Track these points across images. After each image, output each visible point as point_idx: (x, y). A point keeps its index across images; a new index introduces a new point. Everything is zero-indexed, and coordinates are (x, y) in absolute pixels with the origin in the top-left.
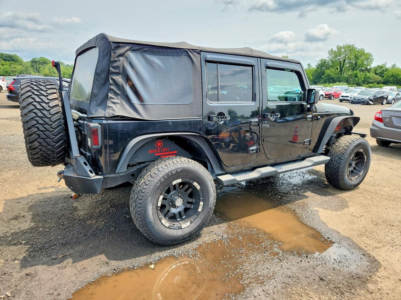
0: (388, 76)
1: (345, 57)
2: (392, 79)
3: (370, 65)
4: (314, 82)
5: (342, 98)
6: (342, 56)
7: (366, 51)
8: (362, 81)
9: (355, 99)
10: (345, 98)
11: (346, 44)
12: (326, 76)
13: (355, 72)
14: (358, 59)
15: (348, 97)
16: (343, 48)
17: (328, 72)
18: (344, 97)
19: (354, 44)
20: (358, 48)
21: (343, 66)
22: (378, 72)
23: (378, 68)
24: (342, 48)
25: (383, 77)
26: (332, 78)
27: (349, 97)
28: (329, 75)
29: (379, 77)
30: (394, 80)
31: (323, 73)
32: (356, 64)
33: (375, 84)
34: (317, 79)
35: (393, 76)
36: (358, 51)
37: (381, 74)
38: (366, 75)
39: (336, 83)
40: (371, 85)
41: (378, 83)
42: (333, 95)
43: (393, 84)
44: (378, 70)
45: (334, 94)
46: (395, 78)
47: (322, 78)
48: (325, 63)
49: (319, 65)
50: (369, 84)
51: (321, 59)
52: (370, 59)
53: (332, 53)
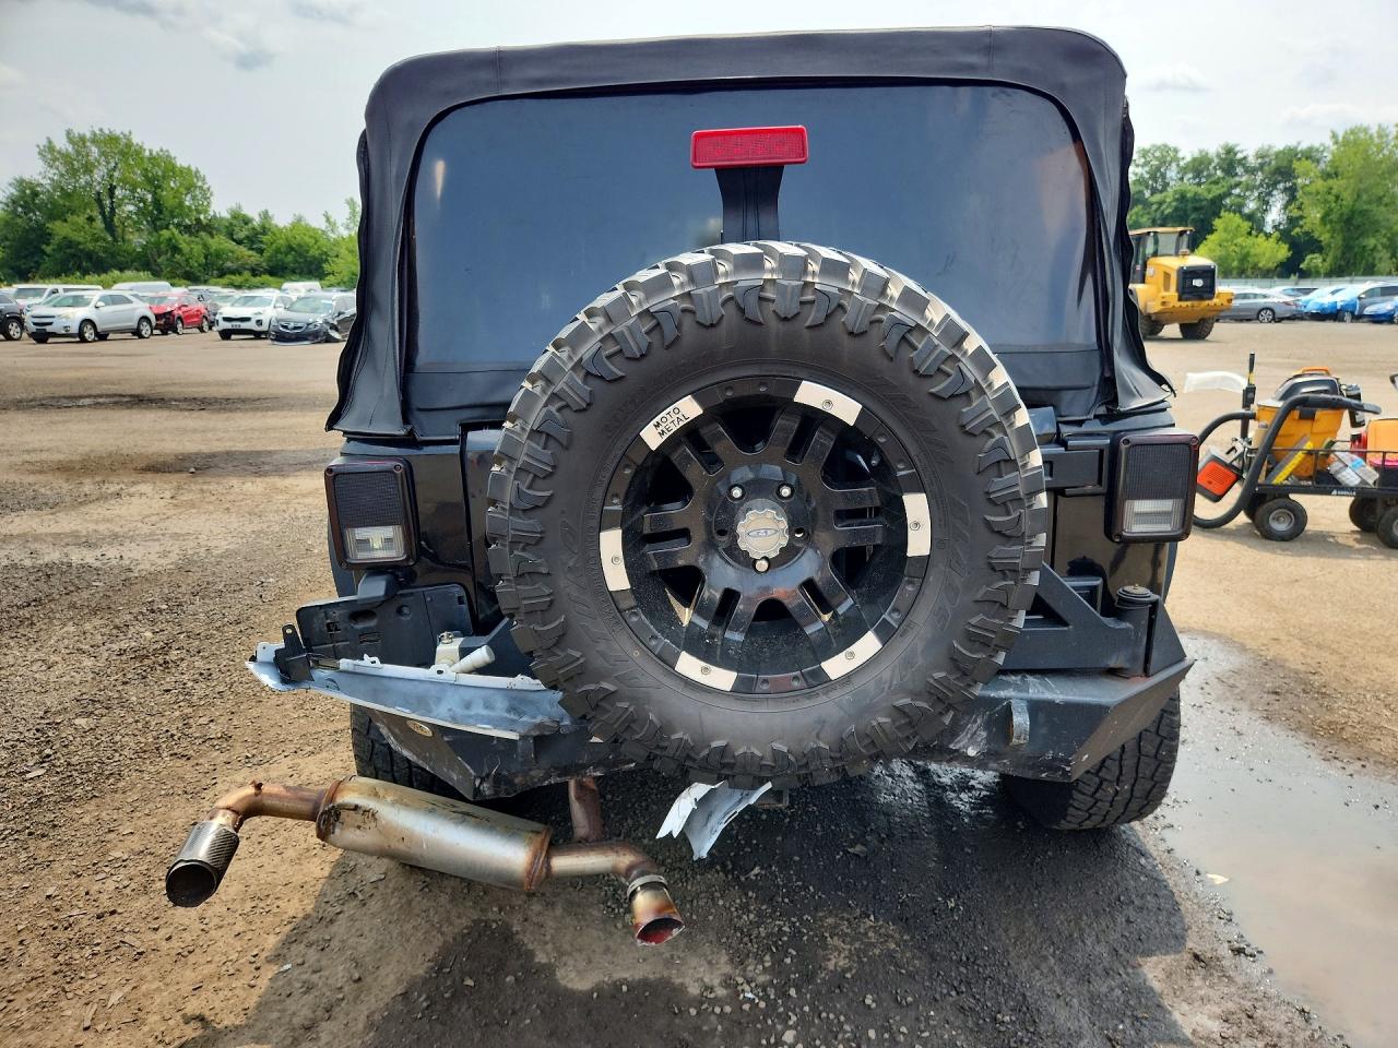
0: (278, 251)
1: (111, 177)
2: (290, 258)
3: (206, 212)
4: (12, 268)
5: (228, 325)
6: (97, 175)
7: (181, 162)
8: (200, 265)
9: (286, 327)
10: (238, 323)
11: (101, 130)
12: (60, 248)
13: (165, 233)
14: (159, 187)
15: (248, 319)
16: (94, 141)
17: (60, 229)
18: (234, 323)
19: (130, 133)
20: (146, 147)
21: (113, 209)
22: (242, 235)
23: (235, 222)
24: (88, 144)
25: (261, 251)
26: (89, 255)
27: (253, 322)
28: (68, 243)
29: (251, 252)
30: (299, 263)
31: (45, 236)
32: (157, 202)
33: (247, 274)
34: (26, 257)
35: (291, 248)
36: (149, 159)
37: (253, 242)
38: (205, 246)
39: (110, 273)
40: (237, 279)
41: (254, 272)
42: (179, 318)
43: (300, 274)
44: (237, 229)
45: (180, 313)
46: (300, 255)
47: (44, 252)
48: (35, 194)
49: (14, 202)
50: (228, 276)
51: (15, 179)
52: (201, 188)
53: (55, 159)
